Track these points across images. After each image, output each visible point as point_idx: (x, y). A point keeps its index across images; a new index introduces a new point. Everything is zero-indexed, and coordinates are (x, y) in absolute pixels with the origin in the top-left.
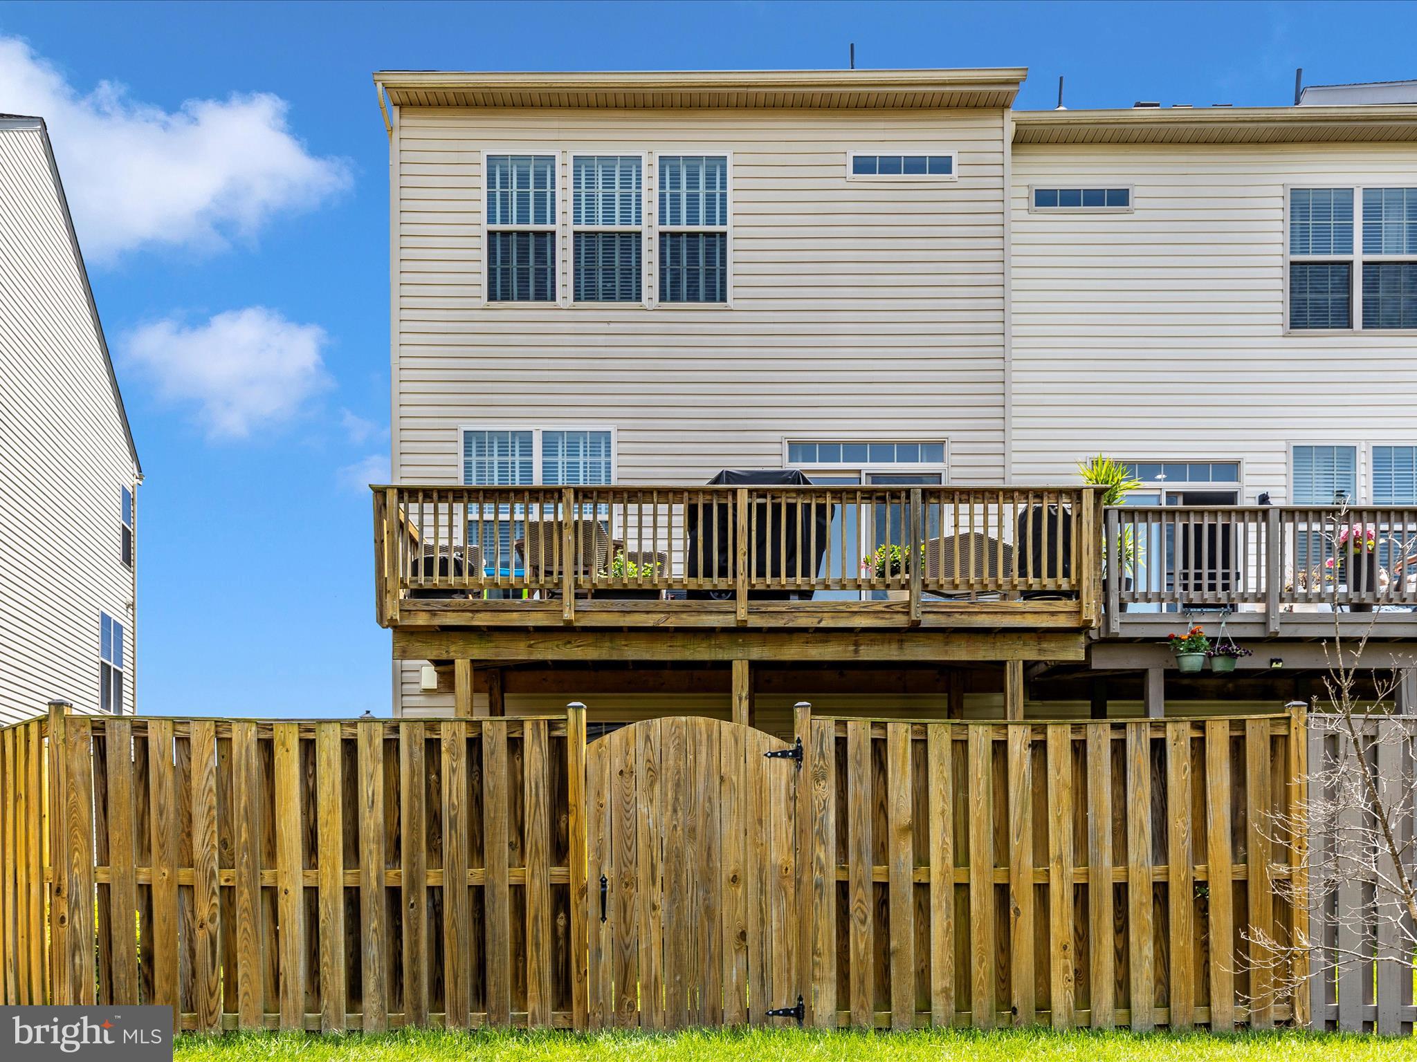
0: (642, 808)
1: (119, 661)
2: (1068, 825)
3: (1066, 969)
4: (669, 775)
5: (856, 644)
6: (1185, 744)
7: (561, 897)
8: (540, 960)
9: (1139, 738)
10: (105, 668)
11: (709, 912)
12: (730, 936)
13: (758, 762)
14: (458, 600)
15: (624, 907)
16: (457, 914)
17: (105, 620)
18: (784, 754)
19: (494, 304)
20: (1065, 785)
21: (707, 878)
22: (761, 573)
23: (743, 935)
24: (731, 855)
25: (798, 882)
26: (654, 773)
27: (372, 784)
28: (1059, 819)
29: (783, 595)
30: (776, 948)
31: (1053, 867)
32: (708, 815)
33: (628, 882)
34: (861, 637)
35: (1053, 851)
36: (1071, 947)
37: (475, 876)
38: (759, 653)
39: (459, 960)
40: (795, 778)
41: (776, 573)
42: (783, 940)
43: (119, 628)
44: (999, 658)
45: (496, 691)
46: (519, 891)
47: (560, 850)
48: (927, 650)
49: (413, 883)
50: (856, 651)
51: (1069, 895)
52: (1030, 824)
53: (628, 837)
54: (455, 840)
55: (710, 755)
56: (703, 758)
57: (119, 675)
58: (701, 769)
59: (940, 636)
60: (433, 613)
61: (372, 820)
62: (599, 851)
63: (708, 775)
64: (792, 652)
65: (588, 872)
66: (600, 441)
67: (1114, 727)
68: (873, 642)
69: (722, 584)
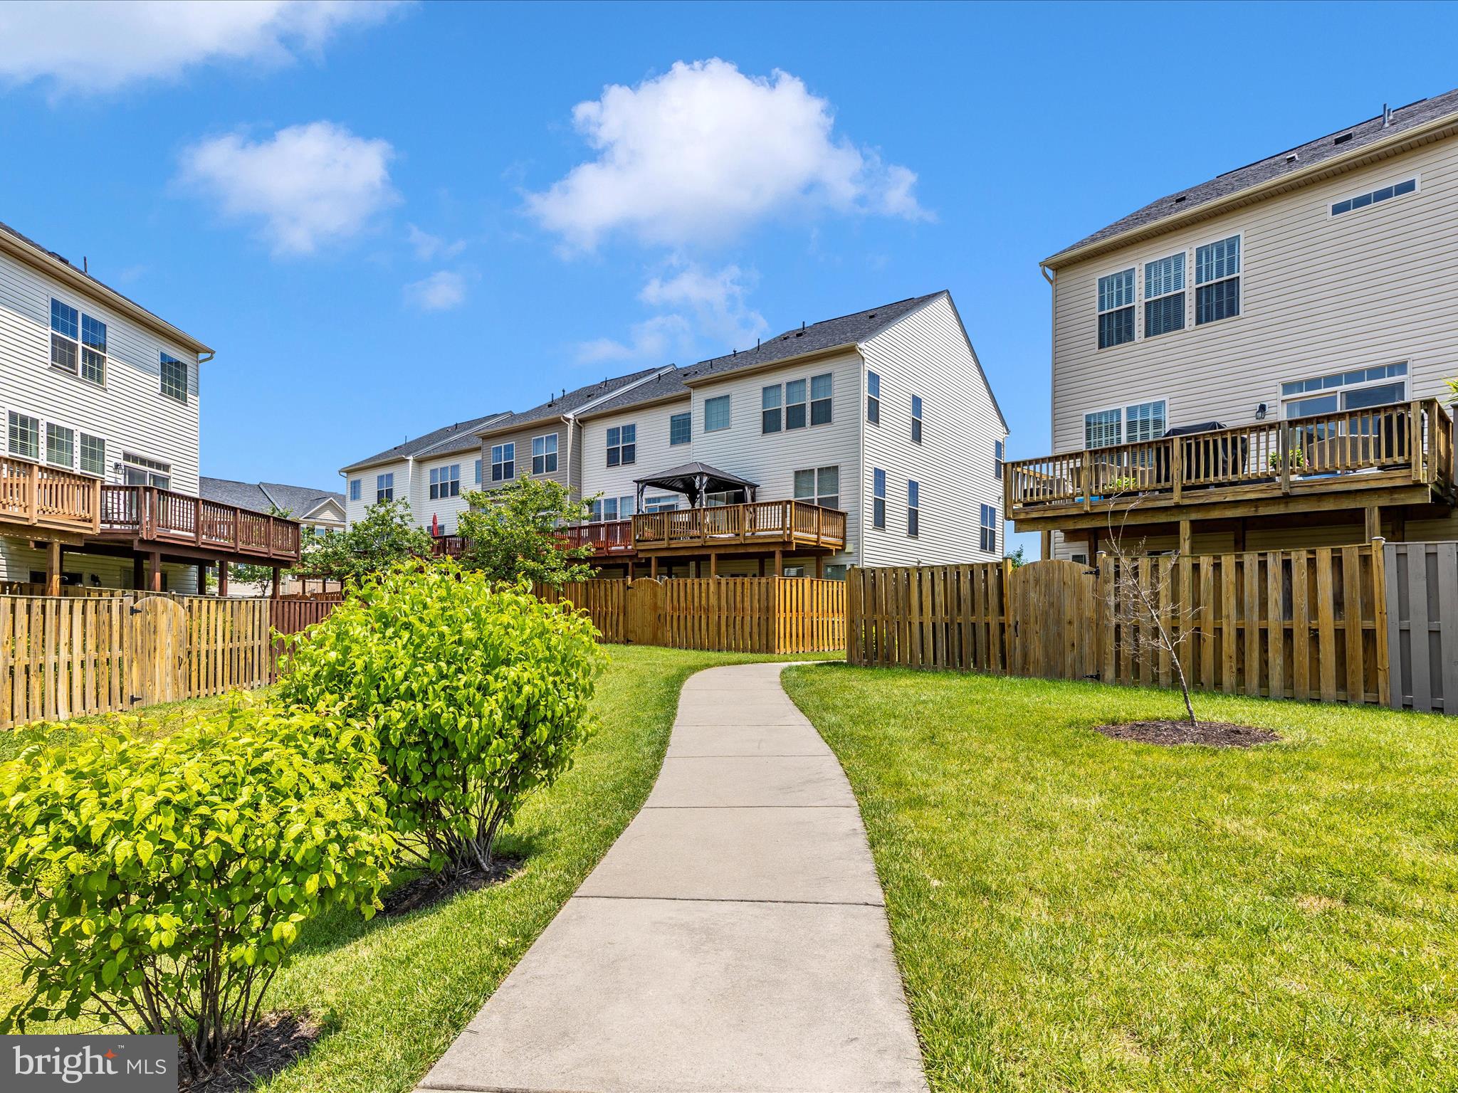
0: (1032, 595)
1: (993, 525)
2: (1233, 601)
3: (1231, 667)
4: (1043, 582)
5: (1257, 507)
6: (1304, 561)
7: (1002, 627)
8: (995, 650)
9: (1275, 559)
10: (983, 531)
11: (1059, 635)
12: (1068, 645)
13: (1080, 576)
14: (1040, 506)
15: (1025, 632)
16: (966, 631)
17: (984, 507)
18: (1091, 573)
19: (1102, 350)
20: (1232, 583)
21: (1058, 622)
22: (1189, 477)
23: (1073, 645)
24: (1069, 611)
25: (1097, 624)
26: (1037, 581)
27: (939, 587)
28: (1228, 598)
29: (1205, 486)
30: (1086, 649)
31: (1224, 621)
32: (1059, 597)
33: (1026, 623)
34: (1259, 503)
35: (1224, 612)
36: (1234, 657)
37: (972, 619)
38: (1194, 516)
39: (968, 649)
40: (1096, 582)
41: (1198, 476)
42: (1091, 648)
43: (993, 510)
44: (1359, 506)
45: (1092, 540)
46: (987, 625)
47: (1002, 611)
48: (1305, 506)
49: (952, 621)
50: (1256, 511)
51: (1233, 633)
52: (1212, 601)
53: (1025, 605)
54: (966, 606)
55: (1059, 574)
56: (1056, 575)
57: (993, 533)
58: (1056, 580)
59: (1315, 498)
60: (1027, 513)
61: (940, 599)
62: (1015, 612)
63: (1059, 582)
64: (1215, 514)
65: (1011, 618)
66: (1159, 407)
67: (1260, 555)
68: (1267, 505)
69: (1168, 485)
